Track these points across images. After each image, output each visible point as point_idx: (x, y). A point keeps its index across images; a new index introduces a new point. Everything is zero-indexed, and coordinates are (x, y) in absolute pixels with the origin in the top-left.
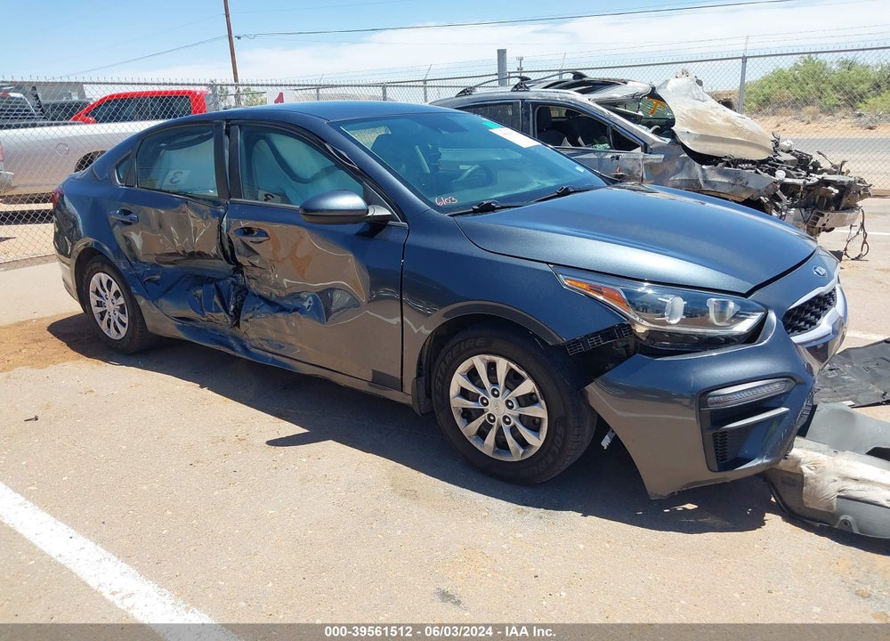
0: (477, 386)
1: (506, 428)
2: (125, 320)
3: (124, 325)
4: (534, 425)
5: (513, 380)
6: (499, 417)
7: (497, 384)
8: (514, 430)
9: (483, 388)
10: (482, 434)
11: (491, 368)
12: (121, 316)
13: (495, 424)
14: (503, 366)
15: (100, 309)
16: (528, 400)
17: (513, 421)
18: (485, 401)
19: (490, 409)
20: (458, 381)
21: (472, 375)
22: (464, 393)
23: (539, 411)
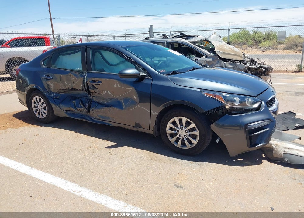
0: (176, 127)
1: (185, 139)
2: (46, 112)
3: (45, 113)
4: (194, 137)
5: (188, 124)
6: (183, 136)
7: (183, 125)
8: (188, 139)
9: (178, 127)
10: (177, 141)
11: (181, 121)
12: (44, 111)
13: (181, 138)
14: (184, 120)
15: (36, 109)
16: (193, 130)
17: (187, 136)
18: (178, 131)
19: (180, 133)
20: (169, 125)
21: (174, 123)
22: (171, 129)
23: (196, 133)
